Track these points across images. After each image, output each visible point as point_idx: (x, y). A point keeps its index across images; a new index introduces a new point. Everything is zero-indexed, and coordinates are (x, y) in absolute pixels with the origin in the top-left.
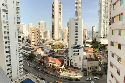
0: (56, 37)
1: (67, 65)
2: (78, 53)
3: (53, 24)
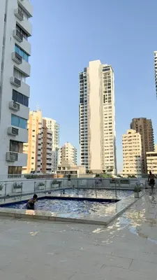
3: (83, 126)
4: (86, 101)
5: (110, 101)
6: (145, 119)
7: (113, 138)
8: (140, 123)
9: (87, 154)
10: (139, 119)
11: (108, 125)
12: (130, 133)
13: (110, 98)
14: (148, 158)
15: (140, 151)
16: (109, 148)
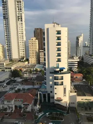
0: (15, 56)
1: (43, 101)
2: (62, 81)
3: (7, 34)
4: (7, 18)
5: (21, 20)
6: (41, 29)
7: (24, 41)
8: (39, 31)
9: (10, 50)
10: (38, 29)
11: (21, 34)
12: (32, 40)
13: (21, 18)
14: (40, 53)
15: (37, 49)
16: (22, 47)
